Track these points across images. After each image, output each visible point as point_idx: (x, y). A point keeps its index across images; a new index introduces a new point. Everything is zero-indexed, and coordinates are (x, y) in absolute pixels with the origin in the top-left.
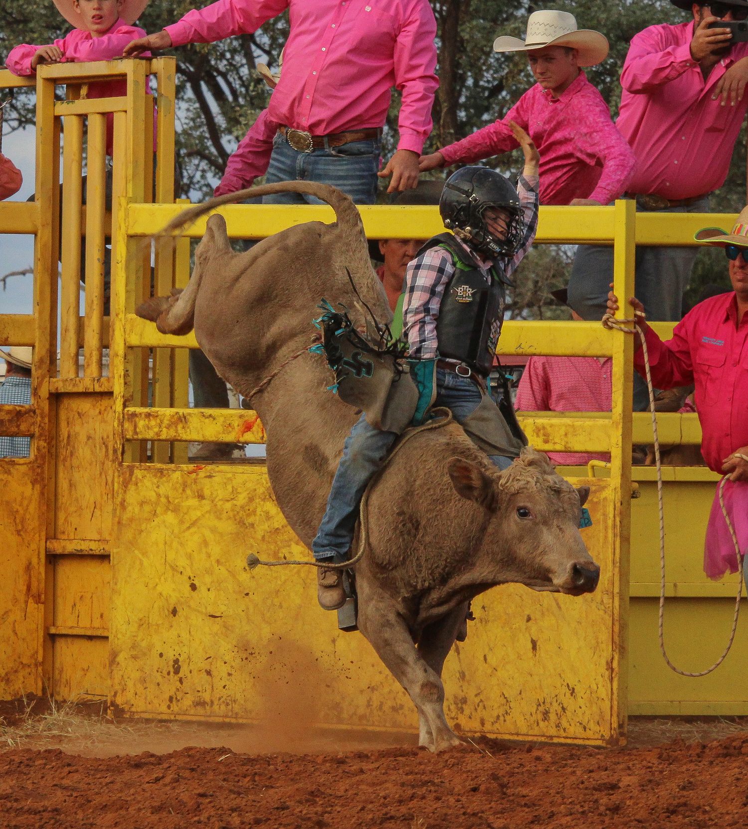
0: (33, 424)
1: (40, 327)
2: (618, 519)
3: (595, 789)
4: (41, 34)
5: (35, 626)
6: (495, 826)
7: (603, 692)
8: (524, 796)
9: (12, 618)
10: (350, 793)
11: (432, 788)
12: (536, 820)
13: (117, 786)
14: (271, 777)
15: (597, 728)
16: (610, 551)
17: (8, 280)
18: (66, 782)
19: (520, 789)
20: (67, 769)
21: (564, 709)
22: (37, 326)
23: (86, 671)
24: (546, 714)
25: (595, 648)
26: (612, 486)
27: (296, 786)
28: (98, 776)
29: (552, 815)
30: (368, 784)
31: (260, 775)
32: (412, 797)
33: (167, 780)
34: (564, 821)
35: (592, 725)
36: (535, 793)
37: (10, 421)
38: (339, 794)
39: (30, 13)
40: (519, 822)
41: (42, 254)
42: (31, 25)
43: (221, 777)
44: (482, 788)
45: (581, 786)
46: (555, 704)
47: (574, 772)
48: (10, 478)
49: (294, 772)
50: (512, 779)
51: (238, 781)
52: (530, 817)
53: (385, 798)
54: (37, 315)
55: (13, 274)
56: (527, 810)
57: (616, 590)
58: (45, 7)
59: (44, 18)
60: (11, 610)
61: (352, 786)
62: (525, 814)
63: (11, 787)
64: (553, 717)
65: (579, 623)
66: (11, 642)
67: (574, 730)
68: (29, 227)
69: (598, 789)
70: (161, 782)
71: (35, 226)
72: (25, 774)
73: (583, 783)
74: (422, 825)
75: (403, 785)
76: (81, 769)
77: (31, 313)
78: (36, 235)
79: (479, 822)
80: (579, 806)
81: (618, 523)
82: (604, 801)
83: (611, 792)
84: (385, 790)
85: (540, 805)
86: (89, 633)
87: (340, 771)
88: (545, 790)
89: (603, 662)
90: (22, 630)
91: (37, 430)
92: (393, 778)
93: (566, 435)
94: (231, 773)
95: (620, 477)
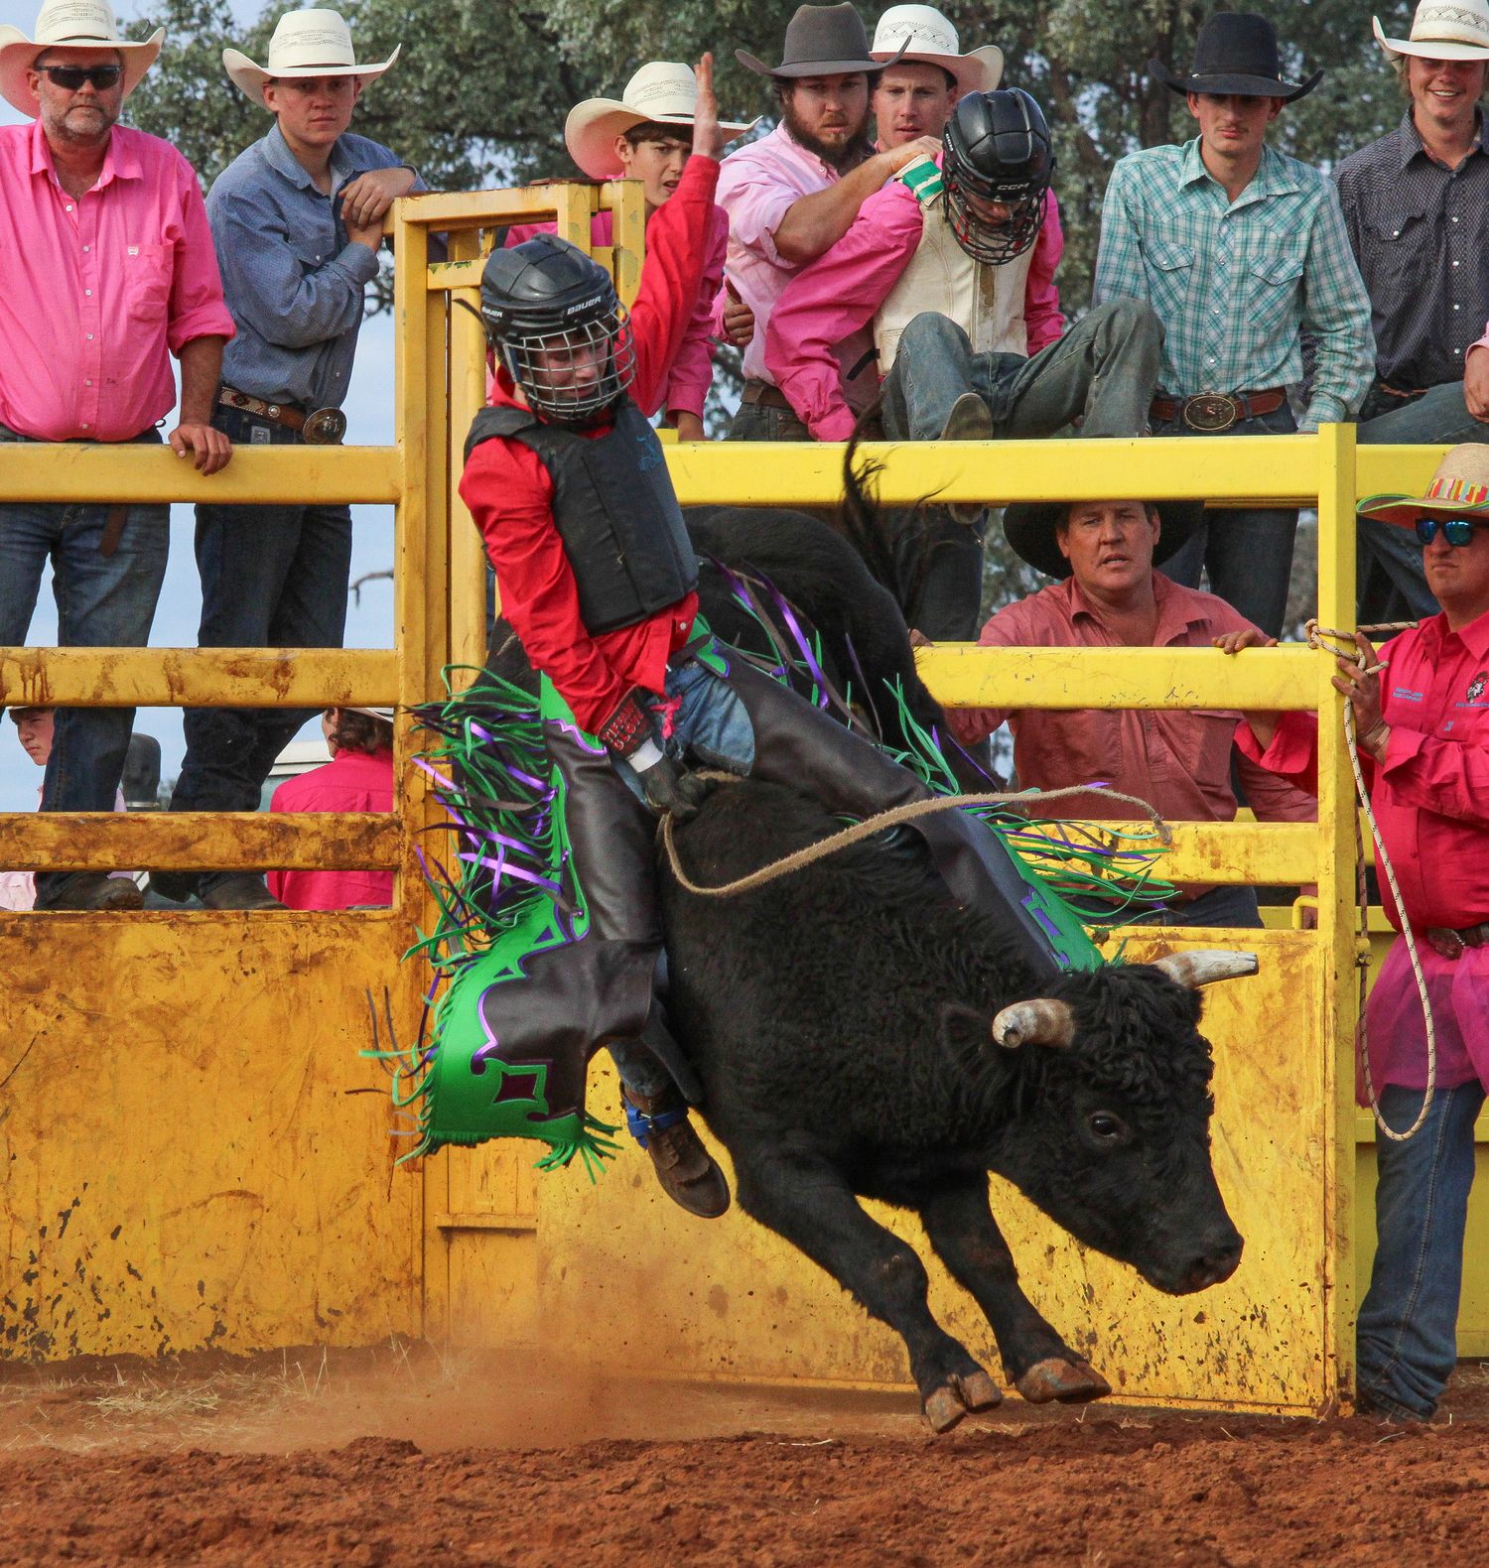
0: (397, 847)
1: (407, 672)
2: (1330, 1005)
3: (1419, 1494)
4: (416, 141)
5: (406, 1212)
6: (1234, 1562)
7: (1312, 1321)
8: (1290, 1509)
9: (365, 1197)
10: (974, 1506)
11: (1124, 1497)
12: (1309, 1552)
13: (555, 1499)
14: (832, 1479)
15: (1304, 1386)
16: (1319, 1062)
17: (362, 588)
18: (461, 1494)
19: (1283, 1495)
20: (462, 1471)
21: (1249, 1350)
22: (401, 670)
23: (508, 1293)
24: (1221, 1360)
25: (1298, 1242)
26: (1321, 946)
27: (877, 1495)
28: (520, 1482)
29: (1338, 1543)
30: (1007, 1490)
31: (812, 1476)
32: (1087, 1512)
33: (643, 1488)
34: (1360, 1552)
35: (1295, 1380)
36: (1310, 1501)
37: (356, 843)
38: (953, 1508)
39: (395, 102)
40: (1278, 1555)
41: (409, 539)
42: (399, 125)
43: (741, 1480)
44: (1214, 1494)
45: (1393, 1489)
46: (1236, 1343)
47: (1382, 1464)
48: (357, 944)
49: (873, 1470)
50: (1268, 1478)
51: (772, 1488)
52: (1299, 1547)
53: (1037, 1515)
54: (401, 650)
55: (372, 576)
56: (1293, 1532)
57: (1330, 1134)
58: (423, 93)
59: (421, 112)
60: (363, 1184)
61: (976, 1494)
62: (1286, 1542)
63: (361, 1505)
64: (1233, 1366)
65: (1272, 1194)
66: (364, 1242)
67: (1266, 1391)
68: (385, 492)
69: (1425, 1493)
70: (633, 1491)
71: (395, 489)
72: (388, 1480)
73: (1396, 1483)
74: (1102, 1562)
75: (1069, 1491)
76: (488, 1470)
77: (391, 647)
78: (397, 506)
79: (1204, 1555)
80: (1387, 1526)
81: (1331, 1012)
82: (1434, 1514)
83: (1448, 1499)
84: (1036, 1500)
85: (1317, 1524)
86: (513, 1224)
87: (957, 1466)
88: (1326, 1497)
89: (1312, 1266)
90: (384, 1220)
91: (404, 858)
92: (1051, 1478)
93: (1247, 852)
94: (759, 1473)
95: (1332, 928)
